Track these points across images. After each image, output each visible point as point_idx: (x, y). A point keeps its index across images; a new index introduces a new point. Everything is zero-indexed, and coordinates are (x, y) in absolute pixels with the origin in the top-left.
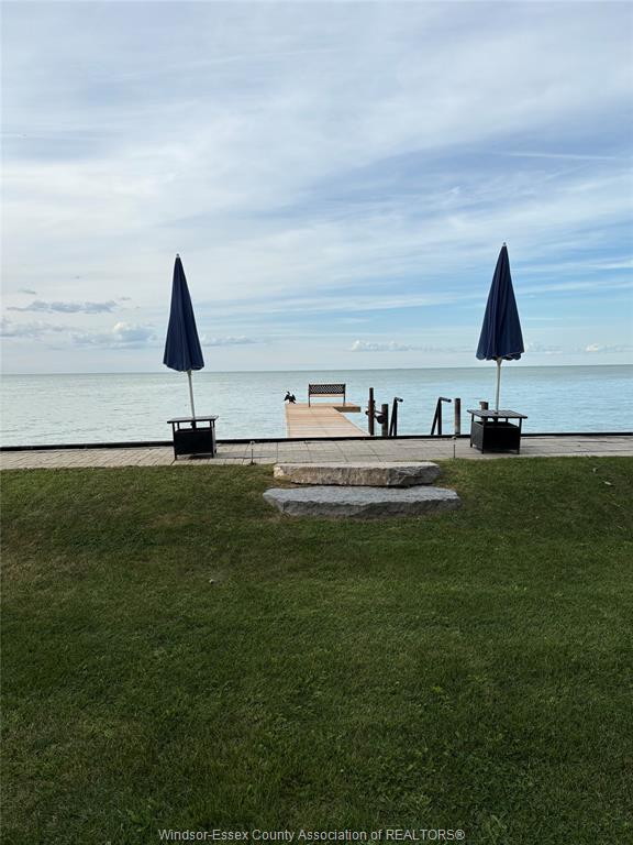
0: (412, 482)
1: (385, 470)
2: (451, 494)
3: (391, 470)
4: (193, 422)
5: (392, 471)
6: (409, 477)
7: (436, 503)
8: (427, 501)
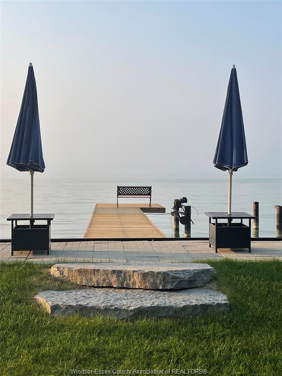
0: (184, 285)
1: (159, 273)
2: (221, 299)
3: (164, 273)
4: (32, 220)
5: (165, 275)
6: (182, 281)
7: (205, 307)
8: (196, 305)
